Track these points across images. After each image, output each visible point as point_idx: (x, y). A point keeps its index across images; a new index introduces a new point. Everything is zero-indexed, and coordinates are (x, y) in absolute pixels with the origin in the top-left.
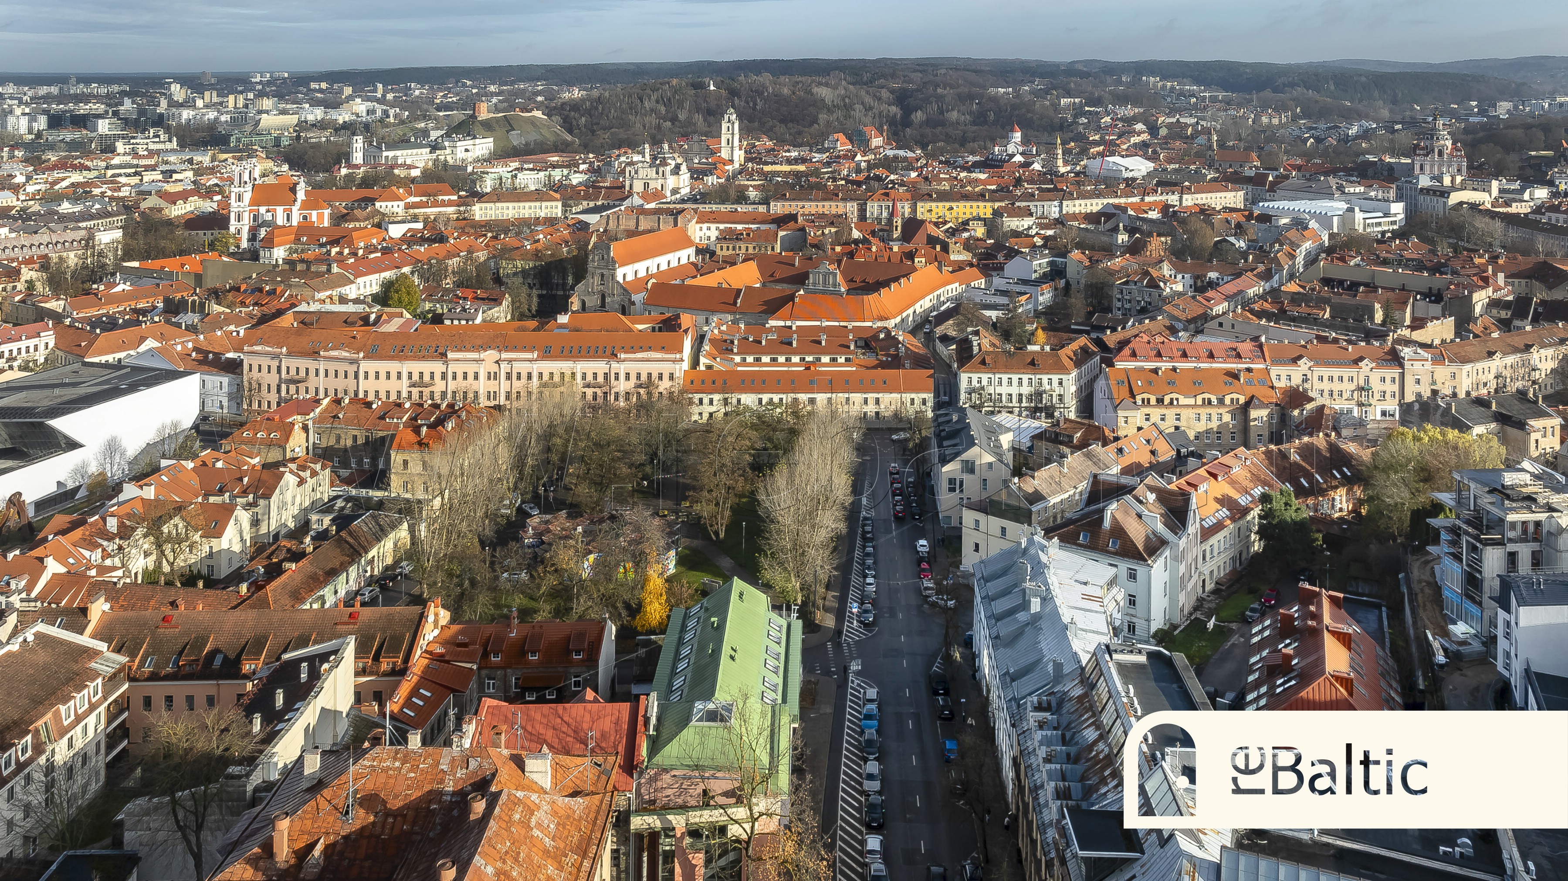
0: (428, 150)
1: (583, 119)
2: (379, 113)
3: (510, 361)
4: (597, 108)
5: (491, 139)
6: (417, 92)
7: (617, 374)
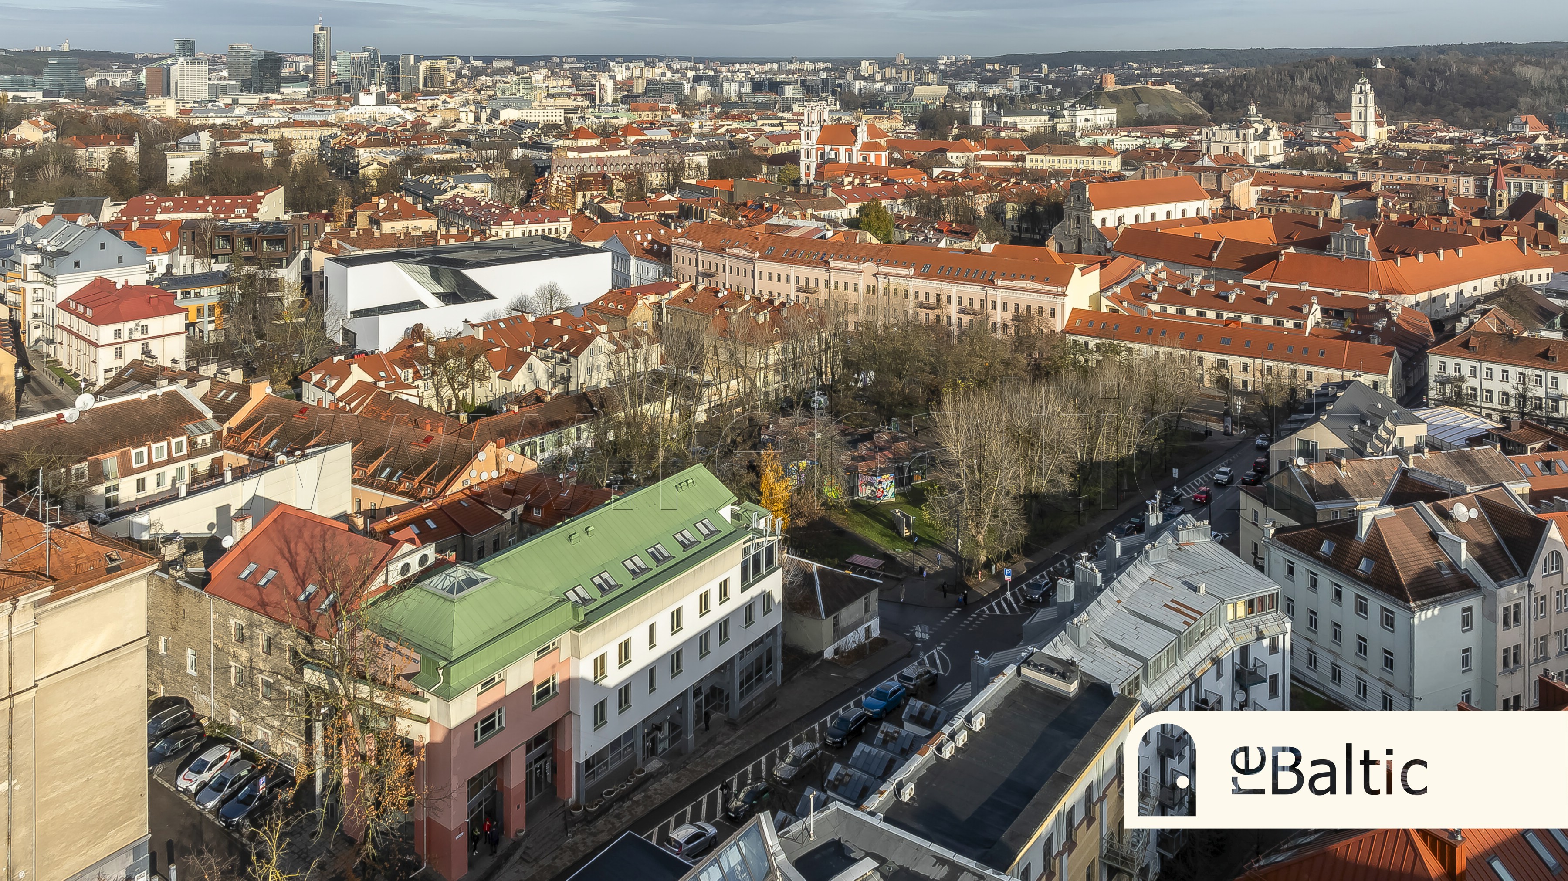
0: (1047, 117)
1: (1226, 96)
2: (1031, 89)
3: (886, 275)
4: (1241, 86)
5: (1115, 110)
6: (1080, 73)
7: (994, 302)
